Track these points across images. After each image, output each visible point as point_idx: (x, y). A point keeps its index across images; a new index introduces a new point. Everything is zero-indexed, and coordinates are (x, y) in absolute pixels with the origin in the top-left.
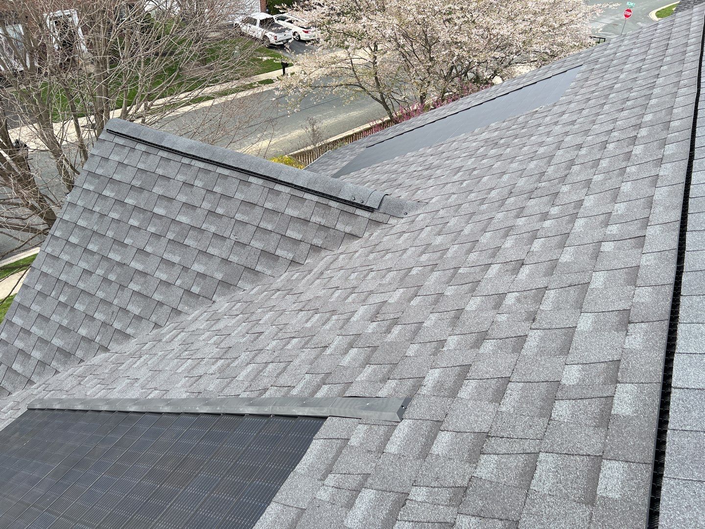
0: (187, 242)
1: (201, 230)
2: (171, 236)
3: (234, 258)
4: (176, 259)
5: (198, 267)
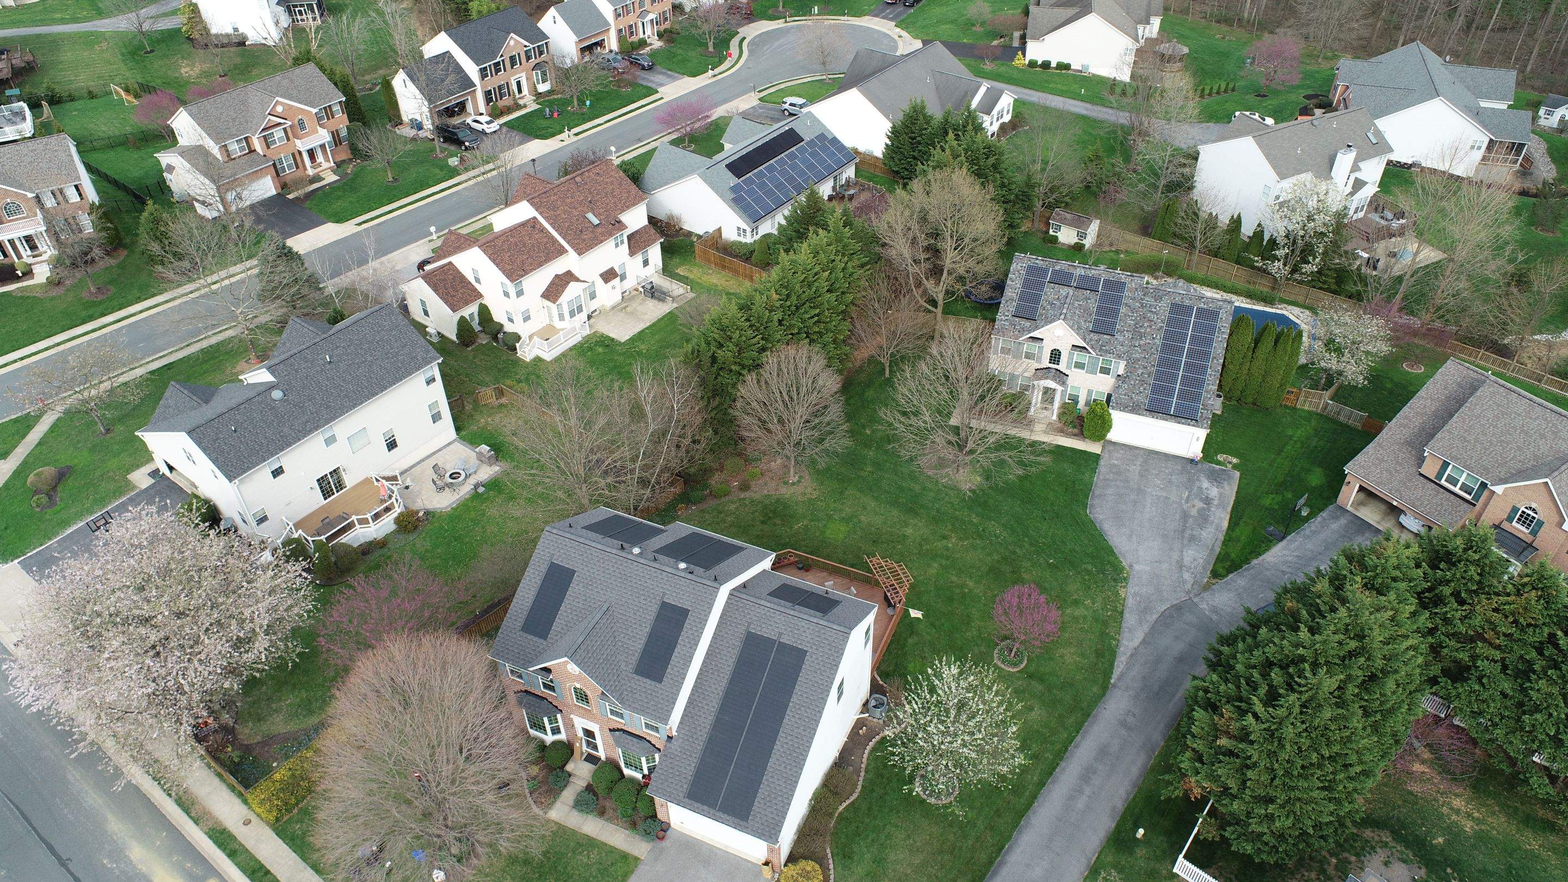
0: (604, 644)
1: (602, 640)
2: (601, 647)
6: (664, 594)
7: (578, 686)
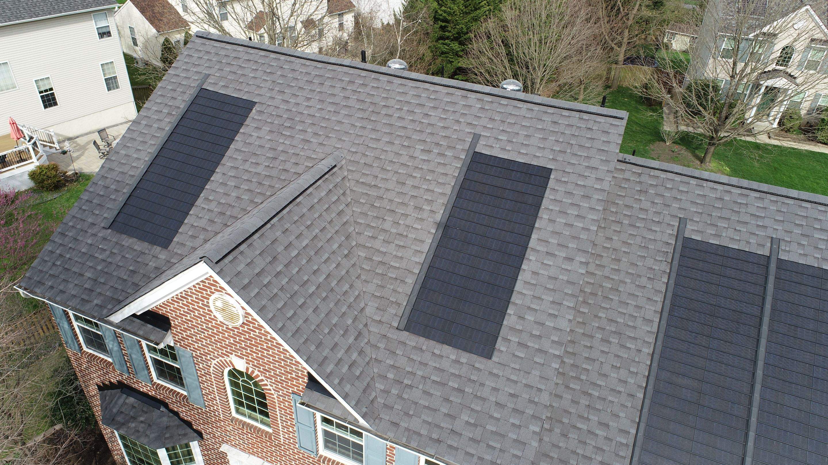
0: (319, 246)
1: (316, 236)
2: (312, 253)
3: (337, 228)
4: (326, 256)
5: (335, 246)
6: (476, 137)
7: (241, 365)
